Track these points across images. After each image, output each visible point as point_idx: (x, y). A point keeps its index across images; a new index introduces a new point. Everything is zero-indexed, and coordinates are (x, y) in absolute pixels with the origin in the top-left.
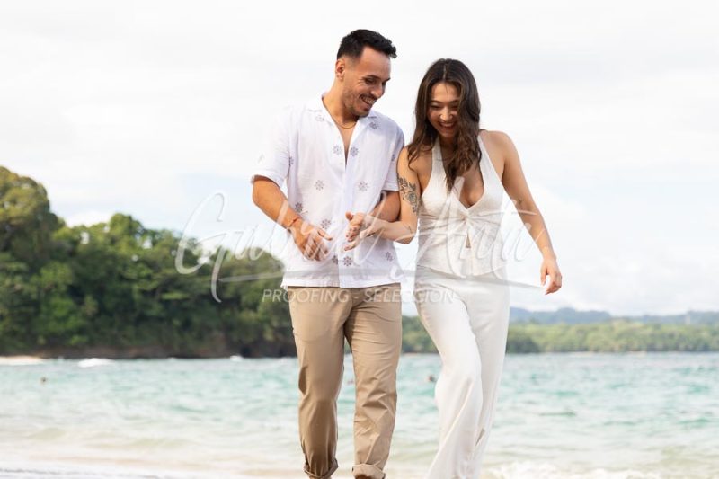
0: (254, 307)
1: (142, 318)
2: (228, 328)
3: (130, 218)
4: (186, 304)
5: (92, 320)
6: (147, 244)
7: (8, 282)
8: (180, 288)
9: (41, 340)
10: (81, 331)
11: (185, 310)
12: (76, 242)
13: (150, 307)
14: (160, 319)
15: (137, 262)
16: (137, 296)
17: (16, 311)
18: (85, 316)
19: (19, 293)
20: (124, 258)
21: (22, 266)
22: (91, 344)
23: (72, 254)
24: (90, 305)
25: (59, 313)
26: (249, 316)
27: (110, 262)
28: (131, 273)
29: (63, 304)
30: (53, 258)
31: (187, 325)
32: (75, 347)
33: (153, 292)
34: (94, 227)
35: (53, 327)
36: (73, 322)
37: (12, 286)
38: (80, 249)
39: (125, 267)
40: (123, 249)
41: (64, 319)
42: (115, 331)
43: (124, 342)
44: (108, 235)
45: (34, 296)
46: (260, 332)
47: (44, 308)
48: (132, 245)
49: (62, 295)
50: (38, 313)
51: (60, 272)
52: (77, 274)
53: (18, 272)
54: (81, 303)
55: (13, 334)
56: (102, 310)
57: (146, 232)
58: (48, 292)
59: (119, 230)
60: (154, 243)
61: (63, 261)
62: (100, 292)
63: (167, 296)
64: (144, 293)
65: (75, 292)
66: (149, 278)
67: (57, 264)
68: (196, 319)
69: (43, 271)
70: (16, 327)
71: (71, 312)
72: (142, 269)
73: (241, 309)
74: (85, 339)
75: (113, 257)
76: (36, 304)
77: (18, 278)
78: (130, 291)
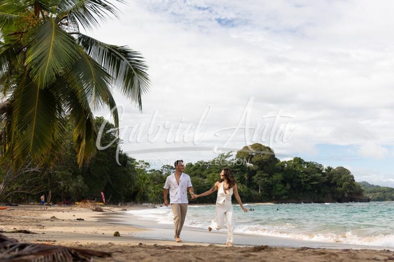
0: (341, 186)
1: (305, 190)
2: (333, 193)
3: (300, 158)
4: (319, 186)
5: (289, 191)
6: (306, 167)
7: (263, 179)
8: (316, 180)
9: (274, 198)
10: (286, 194)
11: (319, 187)
12: (283, 167)
13: (307, 186)
14: (310, 190)
15: (302, 172)
16: (303, 183)
17: (265, 189)
18: (287, 190)
19: (267, 182)
20: (298, 171)
21: (267, 174)
22: (289, 198)
23: (282, 170)
24: (288, 186)
25: (279, 189)
26: (339, 189)
27: (294, 173)
28: (300, 176)
29: (280, 186)
30: (276, 172)
31: (319, 192)
32: (284, 199)
33: (308, 182)
34: (288, 161)
35: (277, 193)
36: (283, 192)
37: (264, 181)
38: (285, 168)
39: (299, 174)
40: (298, 169)
41: (280, 191)
42: (296, 195)
43: (300, 198)
44: (293, 164)
45: (271, 184)
46: (343, 194)
47: (274, 187)
48: (301, 167)
49: (280, 184)
50: (272, 189)
51: (278, 176)
52: (284, 177)
53: (265, 177)
54: (286, 186)
55: (265, 195)
56: (292, 188)
57: (305, 163)
58: (275, 182)
59: (296, 163)
60: (308, 167)
61: (279, 173)
62: (291, 182)
63: (312, 183)
64: (305, 182)
65: (284, 182)
66: (306, 177)
67: (278, 174)
68: (322, 190)
69: (273, 176)
70: (266, 194)
71: (282, 188)
72: (304, 175)
73: (337, 187)
74: (287, 197)
75: (295, 171)
76: (271, 186)
77: (266, 178)
78: (301, 181)
